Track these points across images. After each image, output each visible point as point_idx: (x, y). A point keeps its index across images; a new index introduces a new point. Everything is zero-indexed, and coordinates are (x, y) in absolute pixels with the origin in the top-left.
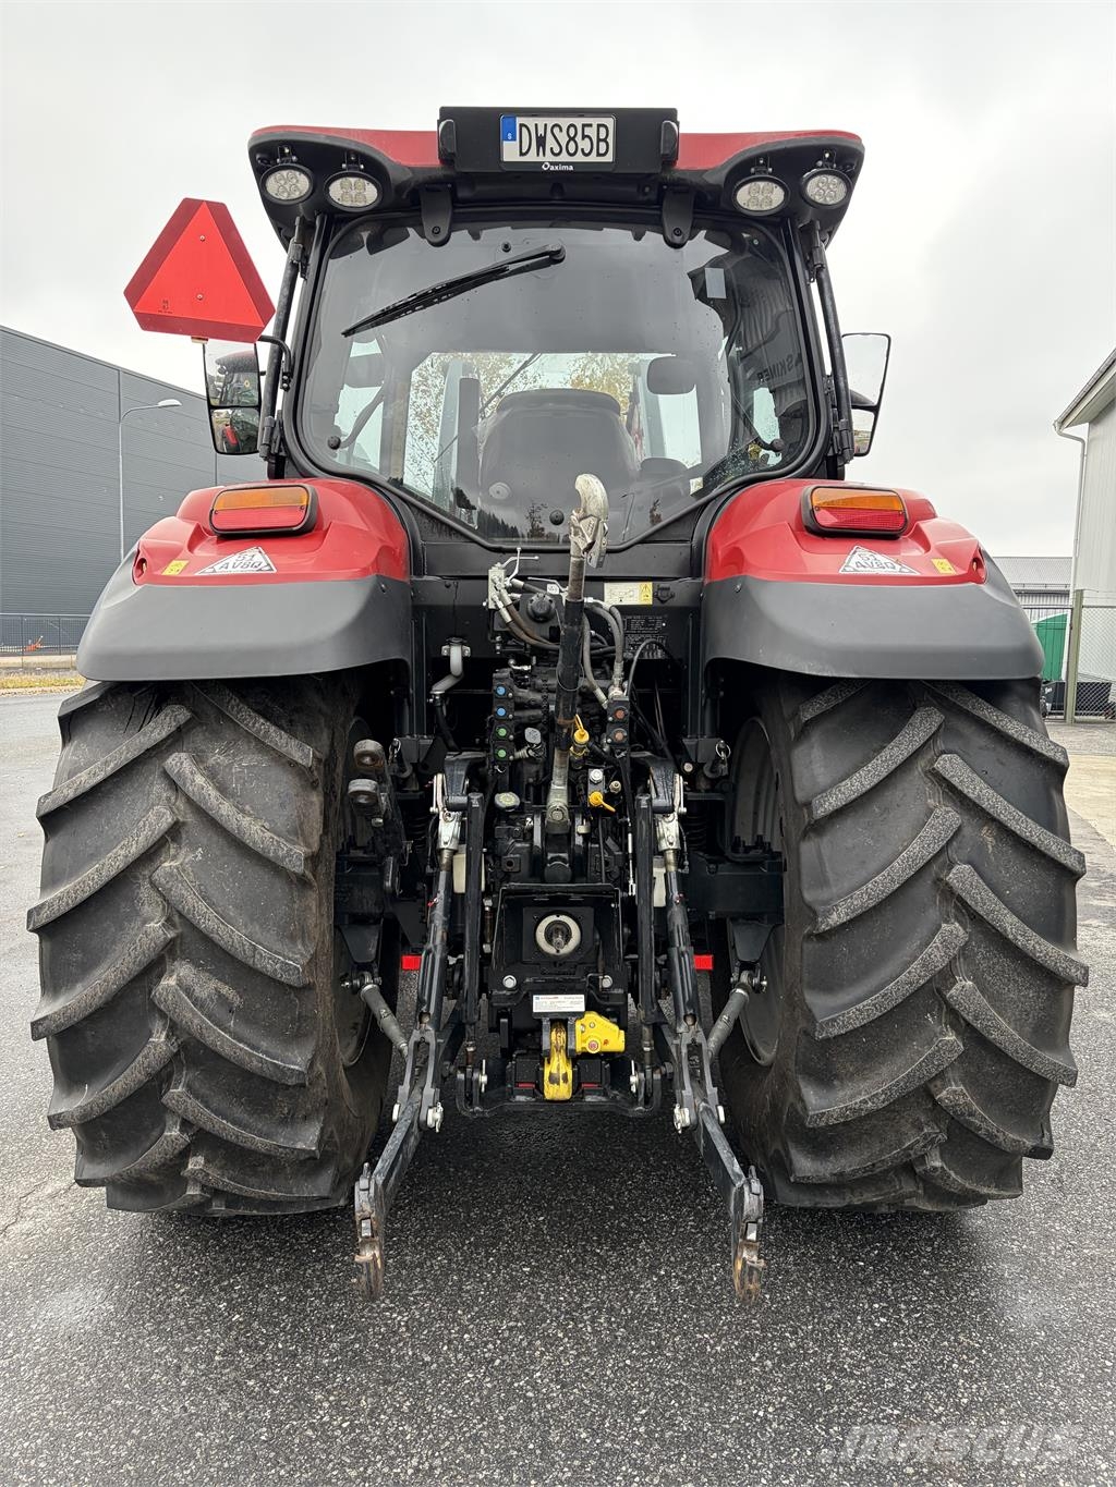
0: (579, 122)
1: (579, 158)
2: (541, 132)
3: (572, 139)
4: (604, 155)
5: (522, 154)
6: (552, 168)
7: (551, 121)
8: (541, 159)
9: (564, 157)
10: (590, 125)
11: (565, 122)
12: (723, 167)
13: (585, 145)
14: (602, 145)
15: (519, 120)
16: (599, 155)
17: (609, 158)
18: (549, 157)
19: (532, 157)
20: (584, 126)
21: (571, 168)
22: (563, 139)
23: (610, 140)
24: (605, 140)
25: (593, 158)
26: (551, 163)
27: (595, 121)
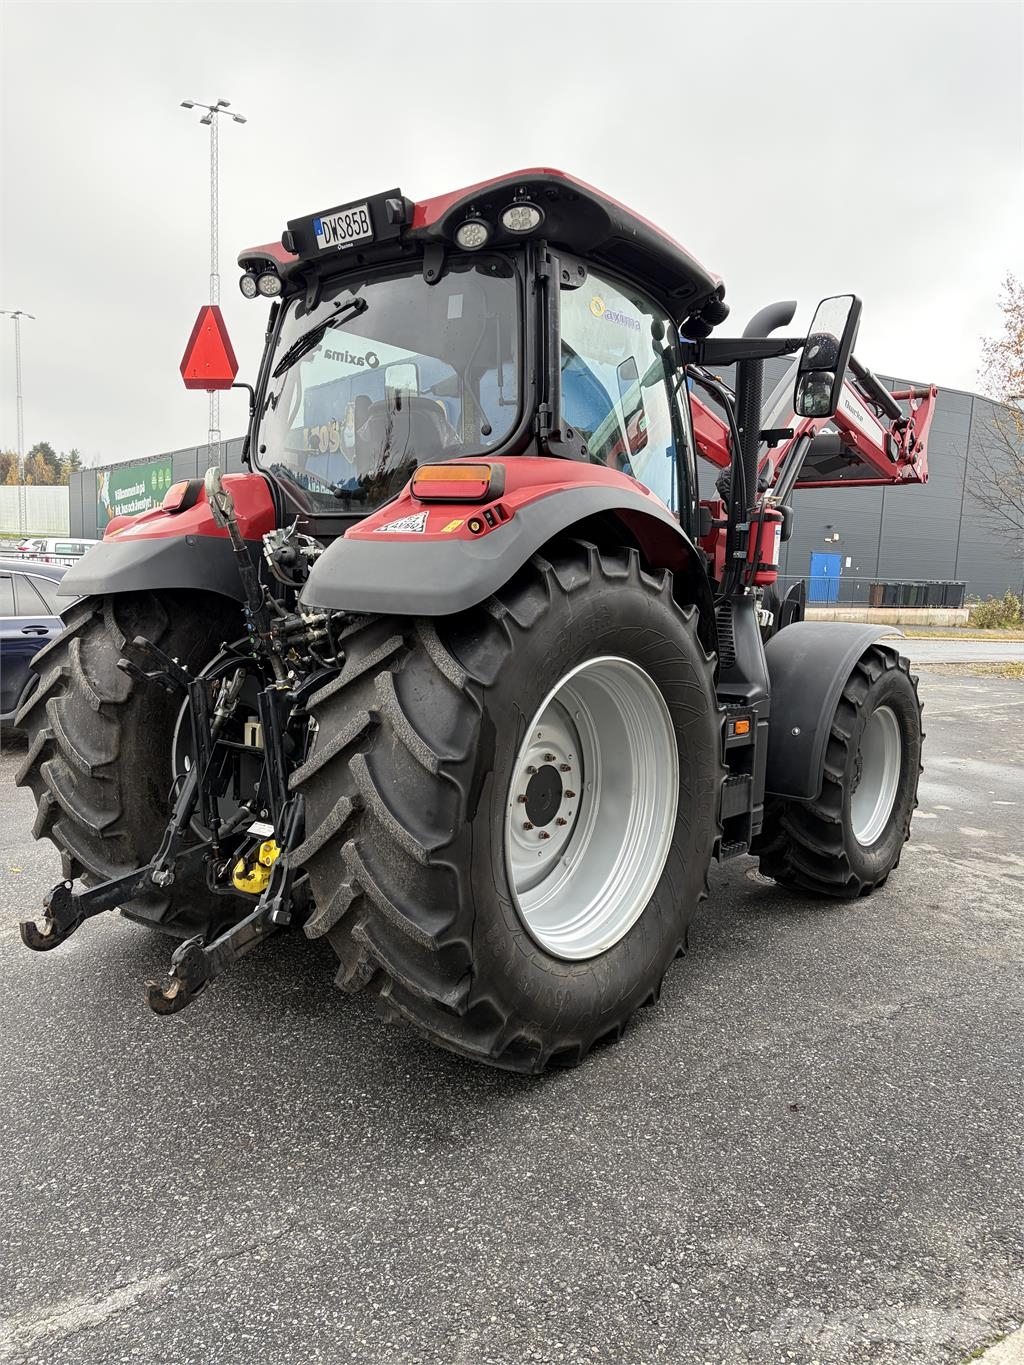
0: (349, 212)
1: (355, 237)
2: (333, 225)
3: (349, 225)
4: (366, 231)
5: (327, 242)
6: (343, 247)
7: (336, 216)
8: (337, 243)
9: (348, 239)
10: (355, 213)
11: (343, 215)
12: (439, 221)
13: (356, 227)
14: (365, 224)
15: (322, 220)
16: (364, 232)
17: (370, 233)
18: (342, 241)
19: (332, 243)
20: (353, 214)
21: (352, 245)
22: (345, 226)
23: (368, 221)
24: (365, 221)
25: (362, 235)
26: (342, 244)
27: (357, 210)
